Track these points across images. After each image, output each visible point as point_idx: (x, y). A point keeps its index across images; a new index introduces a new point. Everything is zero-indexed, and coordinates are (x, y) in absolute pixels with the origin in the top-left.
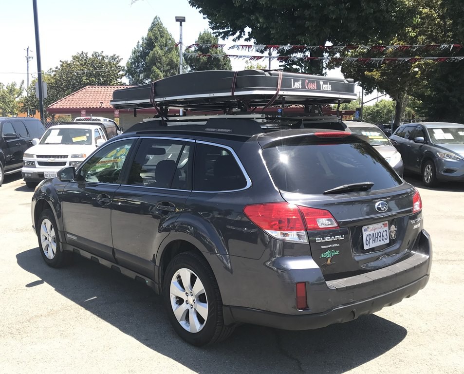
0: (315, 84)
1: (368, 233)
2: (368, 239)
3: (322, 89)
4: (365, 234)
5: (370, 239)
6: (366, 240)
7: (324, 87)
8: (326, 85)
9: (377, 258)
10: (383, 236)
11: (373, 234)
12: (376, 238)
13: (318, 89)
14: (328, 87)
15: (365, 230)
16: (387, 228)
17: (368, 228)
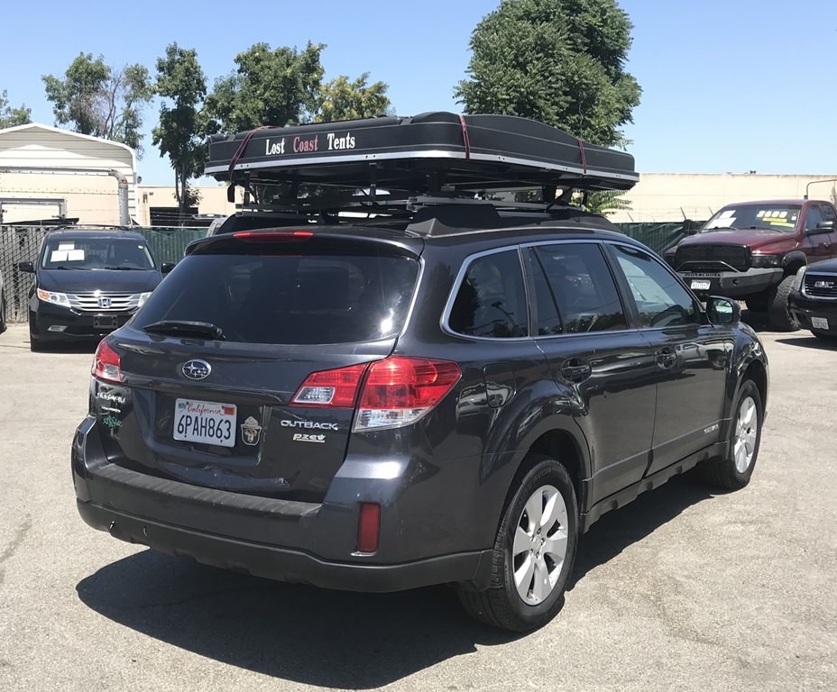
0: (316, 141)
1: (186, 413)
2: (183, 422)
3: (330, 148)
4: (179, 414)
5: (187, 425)
6: (180, 424)
7: (335, 143)
8: (342, 140)
9: (201, 465)
10: (218, 429)
11: (197, 418)
12: (202, 427)
13: (323, 149)
14: (349, 142)
15: (180, 405)
16: (233, 419)
17: (188, 403)
